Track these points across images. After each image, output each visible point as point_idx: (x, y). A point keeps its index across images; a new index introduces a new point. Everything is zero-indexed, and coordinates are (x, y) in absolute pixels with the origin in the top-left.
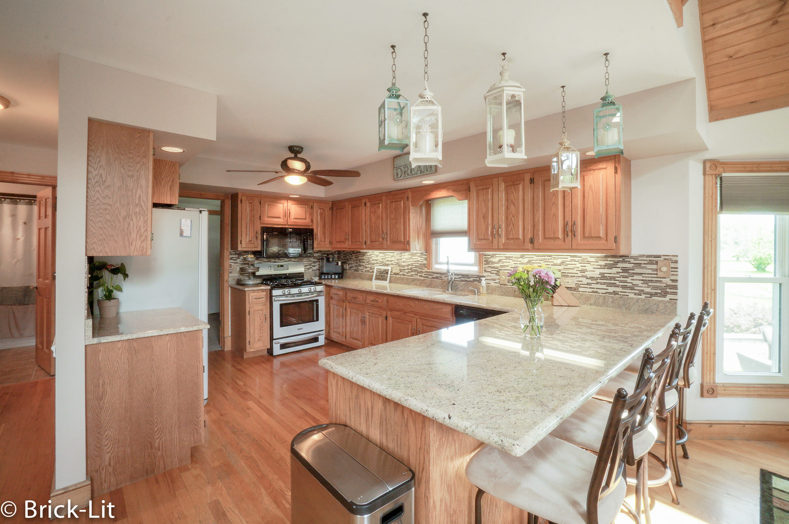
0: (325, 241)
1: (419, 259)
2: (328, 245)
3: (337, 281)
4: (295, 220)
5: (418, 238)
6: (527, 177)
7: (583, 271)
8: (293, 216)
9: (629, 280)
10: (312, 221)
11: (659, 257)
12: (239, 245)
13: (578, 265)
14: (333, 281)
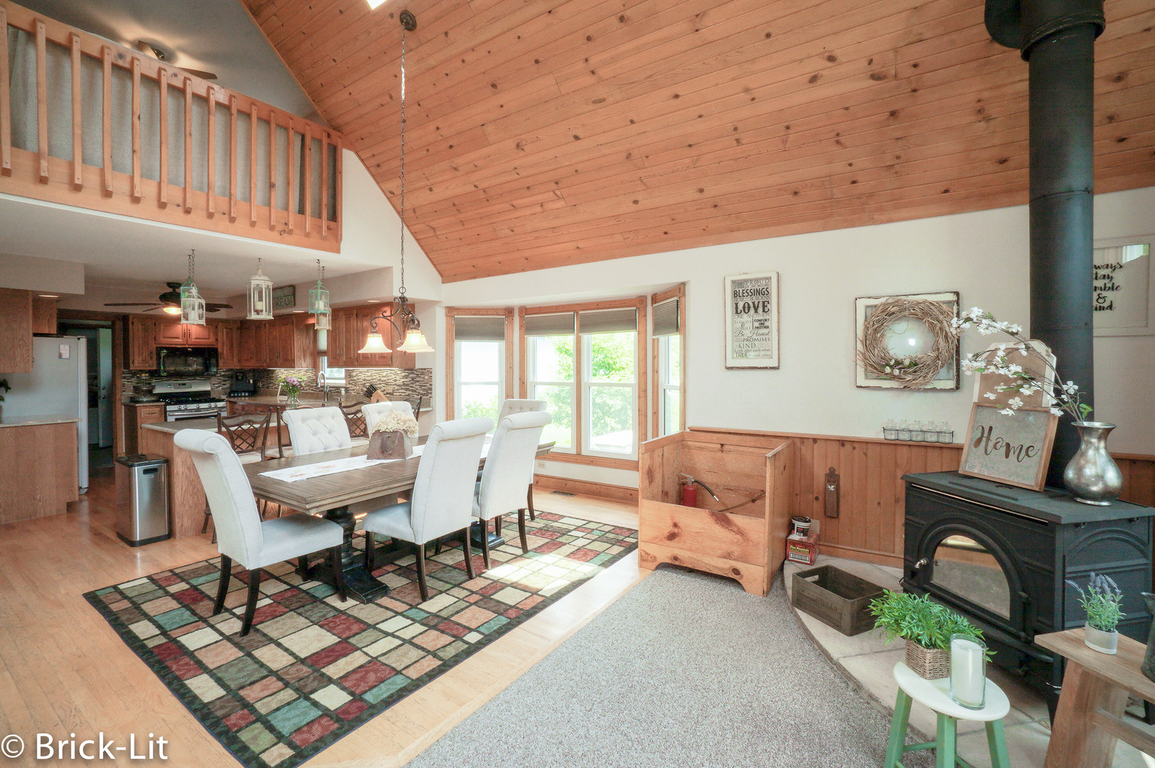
0: (233, 359)
1: (311, 375)
2: (236, 363)
3: (247, 398)
4: (196, 340)
5: (304, 356)
6: (355, 312)
7: (395, 381)
8: (194, 335)
9: (414, 386)
10: (217, 340)
11: (425, 369)
12: (131, 365)
13: (393, 377)
14: (243, 398)
